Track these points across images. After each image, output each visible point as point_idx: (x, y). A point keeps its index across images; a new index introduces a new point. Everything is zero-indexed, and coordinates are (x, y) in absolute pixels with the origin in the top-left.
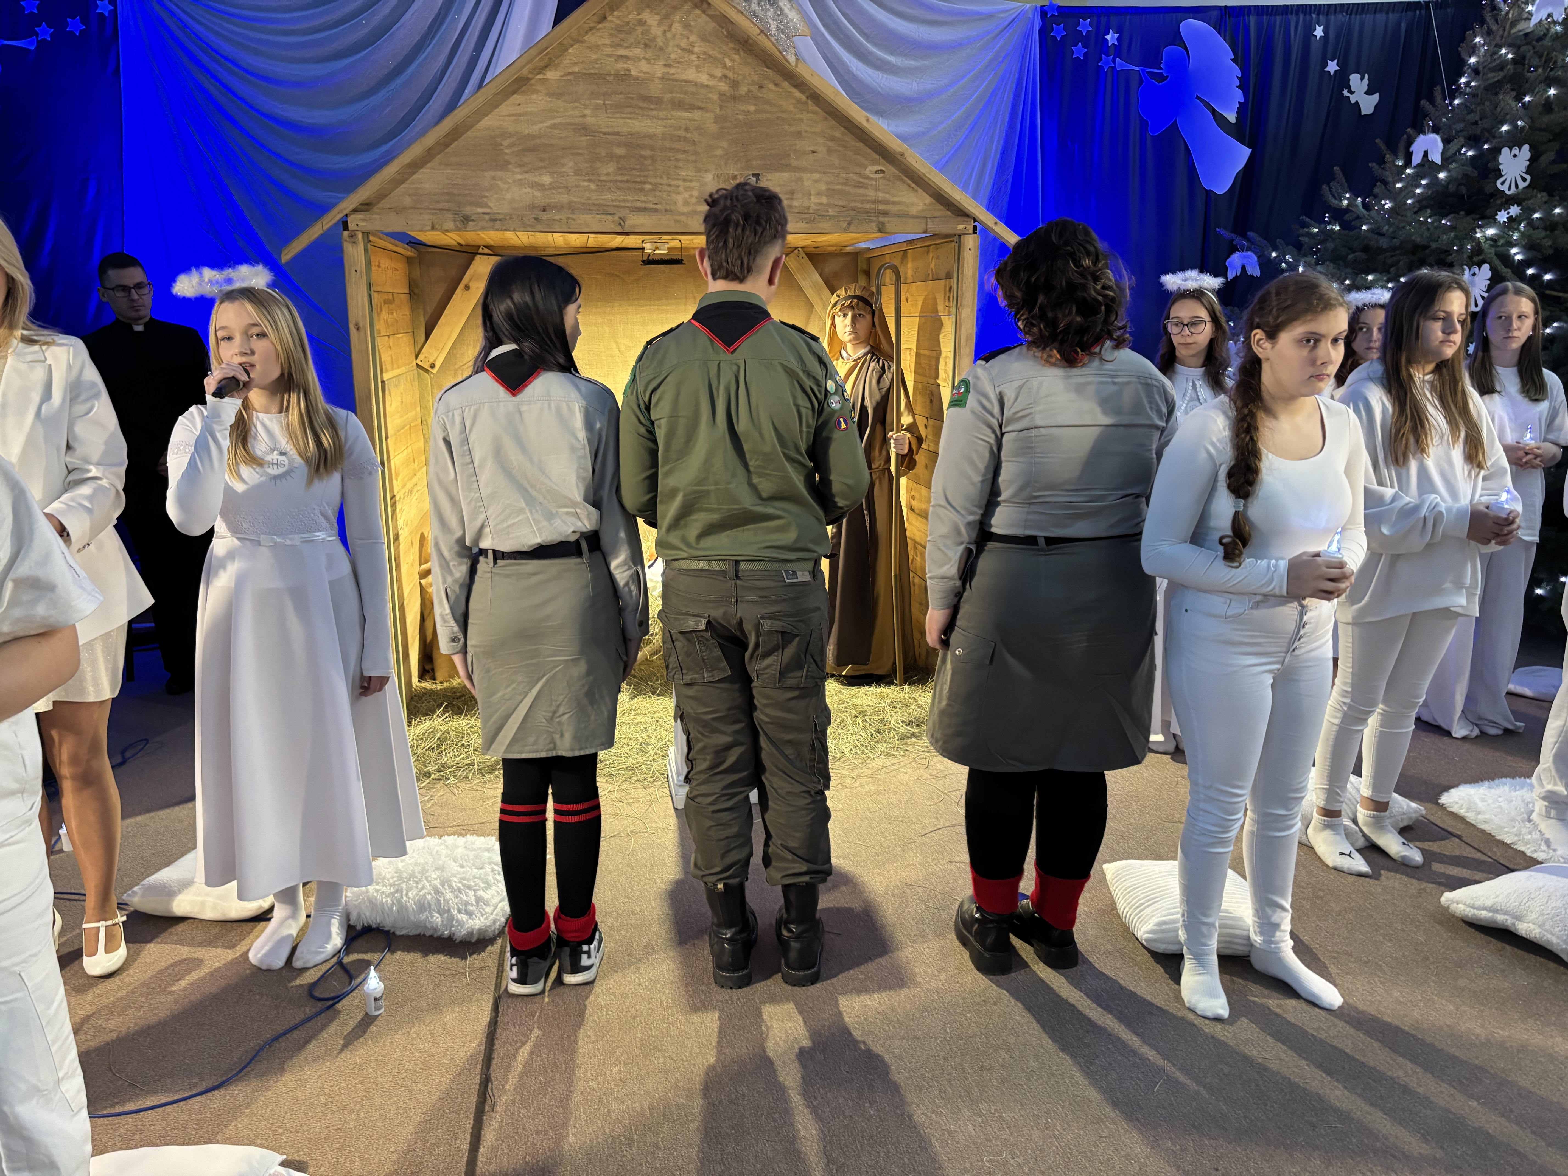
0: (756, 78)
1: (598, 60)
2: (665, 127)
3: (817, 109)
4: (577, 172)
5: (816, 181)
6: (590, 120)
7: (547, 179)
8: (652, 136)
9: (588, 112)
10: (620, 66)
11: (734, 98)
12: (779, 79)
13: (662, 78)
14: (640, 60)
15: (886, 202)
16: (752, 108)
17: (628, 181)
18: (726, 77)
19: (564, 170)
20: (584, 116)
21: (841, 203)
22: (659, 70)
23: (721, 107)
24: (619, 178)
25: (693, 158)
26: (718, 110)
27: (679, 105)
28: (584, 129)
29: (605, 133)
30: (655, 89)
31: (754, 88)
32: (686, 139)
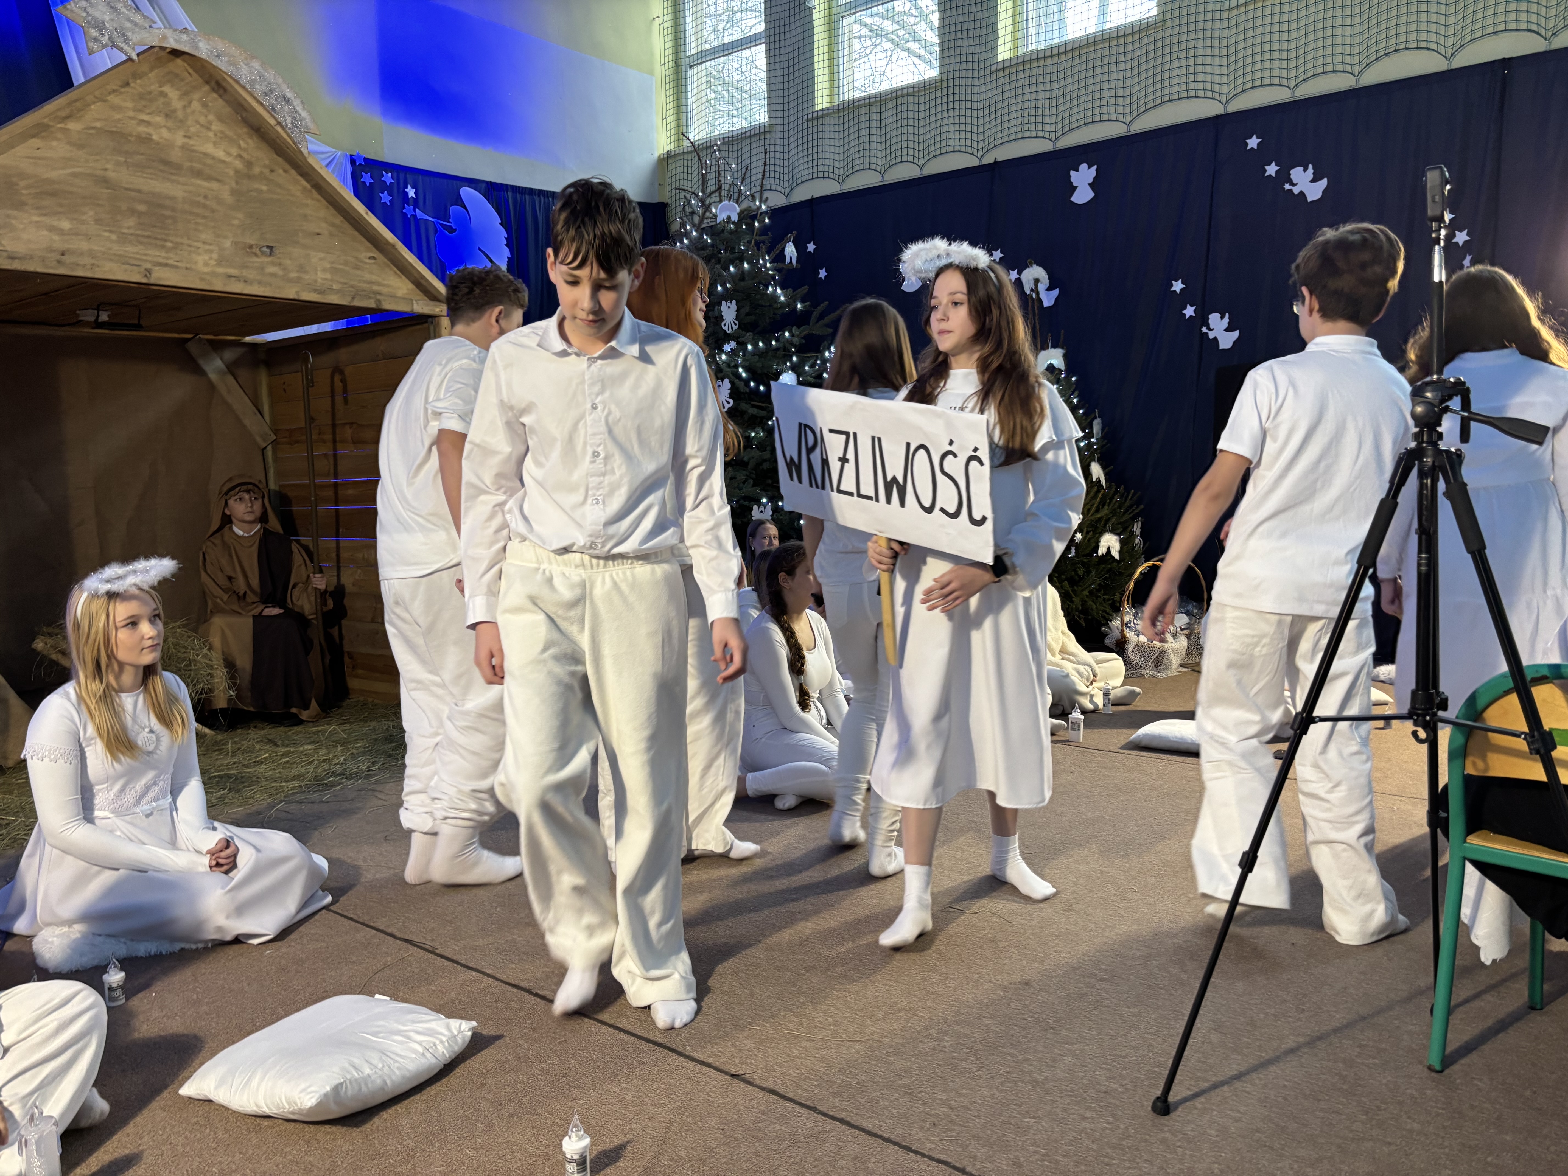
0: (267, 162)
1: (119, 120)
2: (185, 191)
3: (320, 198)
4: (98, 221)
5: (321, 259)
6: (111, 174)
7: (66, 225)
8: (173, 198)
9: (109, 166)
10: (142, 129)
11: (250, 177)
12: (288, 167)
13: (183, 147)
14: (161, 127)
15: (378, 283)
16: (264, 188)
17: (148, 237)
18: (241, 156)
19: (84, 217)
20: (106, 170)
21: (343, 280)
22: (179, 140)
23: (237, 183)
24: (139, 232)
25: (212, 224)
26: (234, 185)
27: (198, 174)
28: (105, 182)
29: (126, 189)
30: (176, 155)
31: (266, 171)
32: (205, 206)
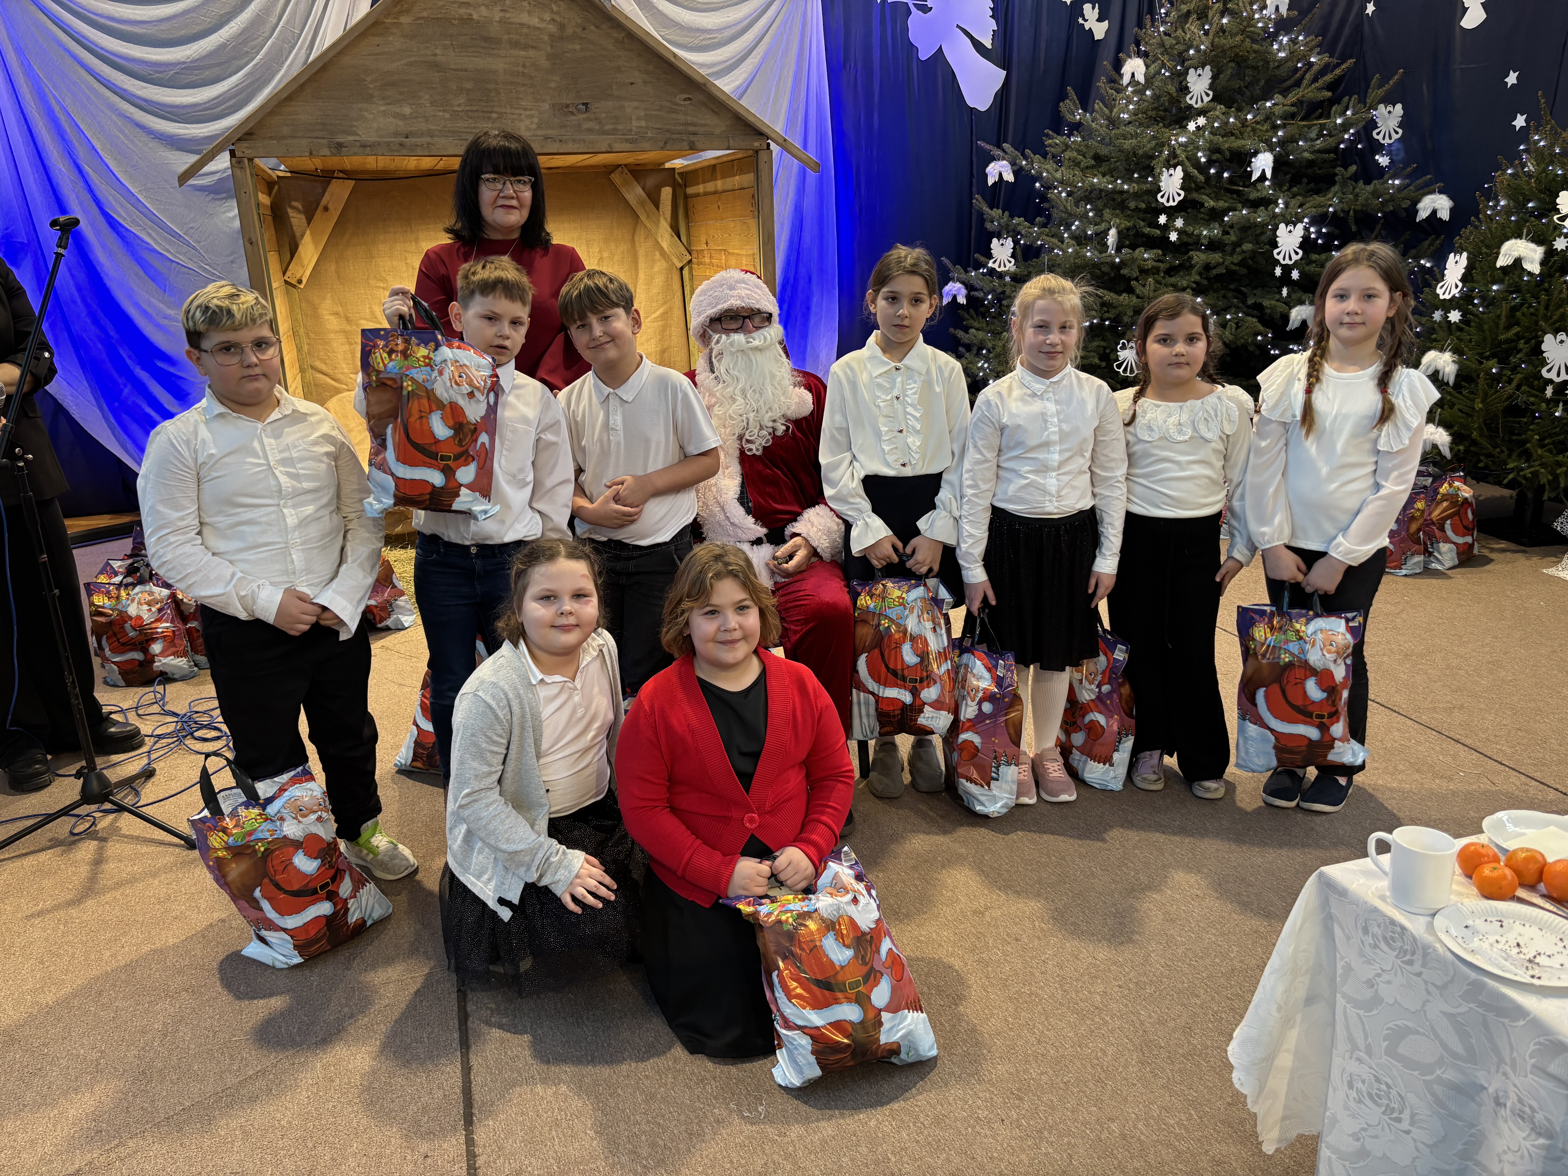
0: (579, 21)
1: (443, 6)
2: (505, 63)
3: (632, 46)
4: (432, 103)
5: (636, 108)
6: (440, 58)
7: (407, 110)
8: (495, 72)
9: (438, 51)
10: (463, 11)
11: (562, 38)
12: (598, 21)
13: (500, 22)
14: (479, 6)
15: (694, 124)
17: (477, 111)
18: (553, 20)
19: (421, 102)
20: (436, 55)
21: (658, 126)
22: (497, 15)
23: (552, 46)
24: (468, 108)
25: (531, 90)
26: (549, 49)
27: (515, 45)
28: (436, 66)
29: (454, 70)
30: (494, 31)
31: (579, 30)
32: (524, 74)
